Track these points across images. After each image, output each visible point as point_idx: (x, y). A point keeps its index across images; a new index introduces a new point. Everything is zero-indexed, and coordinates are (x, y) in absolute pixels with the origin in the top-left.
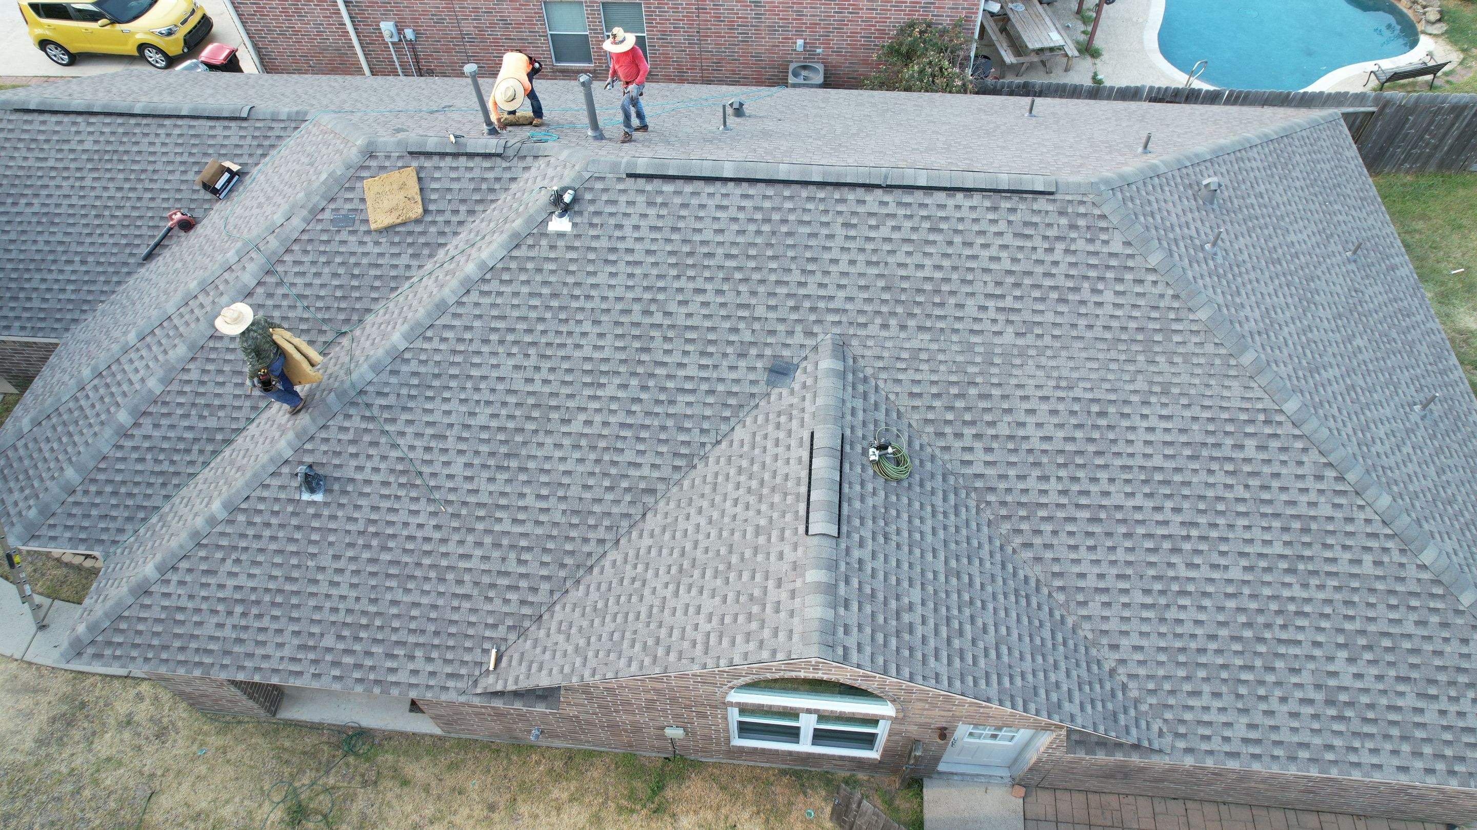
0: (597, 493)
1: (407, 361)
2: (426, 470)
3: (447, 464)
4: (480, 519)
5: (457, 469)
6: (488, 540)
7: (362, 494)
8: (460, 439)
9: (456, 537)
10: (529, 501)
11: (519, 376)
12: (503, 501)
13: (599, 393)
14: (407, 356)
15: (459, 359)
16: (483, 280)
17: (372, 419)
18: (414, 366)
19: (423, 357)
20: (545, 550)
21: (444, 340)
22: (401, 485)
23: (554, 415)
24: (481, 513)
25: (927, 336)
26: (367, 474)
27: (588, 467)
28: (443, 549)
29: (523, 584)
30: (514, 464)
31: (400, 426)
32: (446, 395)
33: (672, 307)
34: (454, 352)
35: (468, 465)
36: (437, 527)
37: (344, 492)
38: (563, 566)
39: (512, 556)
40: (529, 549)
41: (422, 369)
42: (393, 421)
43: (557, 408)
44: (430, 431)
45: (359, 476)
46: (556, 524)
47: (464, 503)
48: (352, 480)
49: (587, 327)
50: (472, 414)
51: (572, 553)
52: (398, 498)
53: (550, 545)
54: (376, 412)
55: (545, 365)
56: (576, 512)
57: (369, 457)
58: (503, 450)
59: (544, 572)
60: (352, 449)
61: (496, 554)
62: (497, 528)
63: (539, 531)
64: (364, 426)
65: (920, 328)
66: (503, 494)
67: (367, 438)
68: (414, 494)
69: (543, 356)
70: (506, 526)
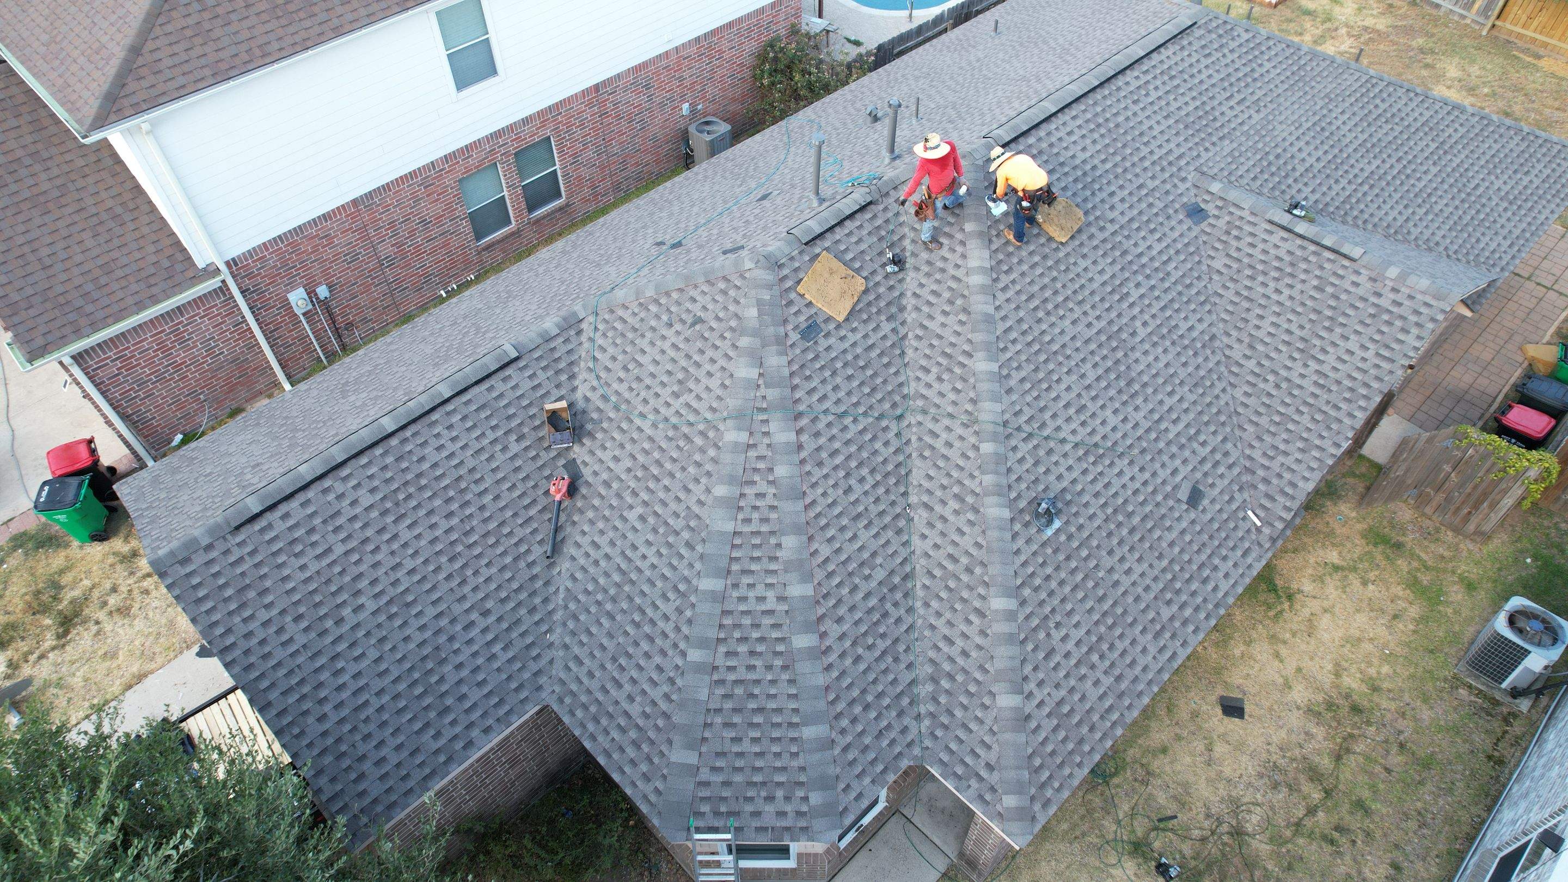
0: (1193, 363)
1: (1008, 376)
2: (1097, 438)
3: (1103, 423)
4: (1156, 440)
5: (1113, 421)
6: (1174, 449)
7: (1080, 493)
8: (1094, 399)
9: (1157, 465)
10: (1169, 402)
11: (1080, 327)
12: (1156, 416)
13: (1131, 300)
14: (1005, 372)
15: (1036, 347)
16: (996, 280)
17: (1030, 435)
18: (1016, 376)
19: (1015, 365)
20: (1207, 424)
21: (1014, 341)
22: (1094, 463)
23: (1124, 336)
24: (1153, 435)
25: (1227, 142)
26: (1069, 477)
27: (1173, 351)
28: (1159, 481)
29: (1218, 456)
30: (1137, 387)
31: (1051, 425)
32: (1055, 377)
33: (1111, 215)
34: (1029, 344)
35: (1116, 412)
36: (1142, 469)
37: (1068, 503)
38: (1223, 424)
39: (1195, 445)
40: (1198, 432)
41: (1023, 374)
42: (1043, 425)
43: (1120, 329)
44: (1072, 411)
45: (1065, 484)
46: (1195, 402)
47: (1139, 438)
48: (1064, 490)
49: (1083, 263)
50: (1083, 376)
51: (1219, 412)
52: (1101, 474)
53: (1206, 418)
54: (1027, 428)
55: (1087, 307)
56: (1196, 385)
57: (1056, 463)
58: (1122, 383)
59: (1220, 438)
60: (1042, 469)
61: (1187, 453)
62: (1171, 436)
63: (1192, 416)
64: (1030, 446)
65: (1221, 139)
66: (1151, 411)
67: (1042, 453)
68: (1107, 462)
69: (1080, 303)
70: (1174, 430)
